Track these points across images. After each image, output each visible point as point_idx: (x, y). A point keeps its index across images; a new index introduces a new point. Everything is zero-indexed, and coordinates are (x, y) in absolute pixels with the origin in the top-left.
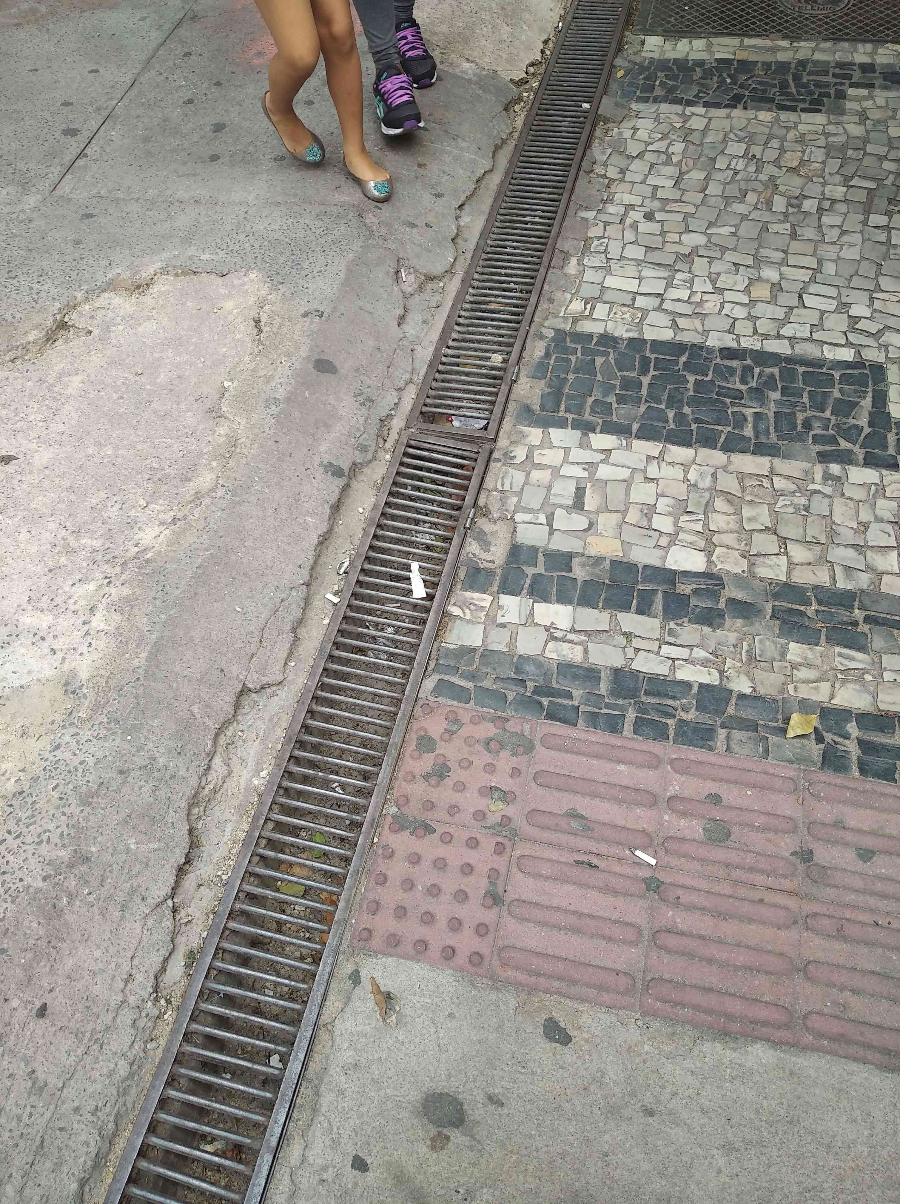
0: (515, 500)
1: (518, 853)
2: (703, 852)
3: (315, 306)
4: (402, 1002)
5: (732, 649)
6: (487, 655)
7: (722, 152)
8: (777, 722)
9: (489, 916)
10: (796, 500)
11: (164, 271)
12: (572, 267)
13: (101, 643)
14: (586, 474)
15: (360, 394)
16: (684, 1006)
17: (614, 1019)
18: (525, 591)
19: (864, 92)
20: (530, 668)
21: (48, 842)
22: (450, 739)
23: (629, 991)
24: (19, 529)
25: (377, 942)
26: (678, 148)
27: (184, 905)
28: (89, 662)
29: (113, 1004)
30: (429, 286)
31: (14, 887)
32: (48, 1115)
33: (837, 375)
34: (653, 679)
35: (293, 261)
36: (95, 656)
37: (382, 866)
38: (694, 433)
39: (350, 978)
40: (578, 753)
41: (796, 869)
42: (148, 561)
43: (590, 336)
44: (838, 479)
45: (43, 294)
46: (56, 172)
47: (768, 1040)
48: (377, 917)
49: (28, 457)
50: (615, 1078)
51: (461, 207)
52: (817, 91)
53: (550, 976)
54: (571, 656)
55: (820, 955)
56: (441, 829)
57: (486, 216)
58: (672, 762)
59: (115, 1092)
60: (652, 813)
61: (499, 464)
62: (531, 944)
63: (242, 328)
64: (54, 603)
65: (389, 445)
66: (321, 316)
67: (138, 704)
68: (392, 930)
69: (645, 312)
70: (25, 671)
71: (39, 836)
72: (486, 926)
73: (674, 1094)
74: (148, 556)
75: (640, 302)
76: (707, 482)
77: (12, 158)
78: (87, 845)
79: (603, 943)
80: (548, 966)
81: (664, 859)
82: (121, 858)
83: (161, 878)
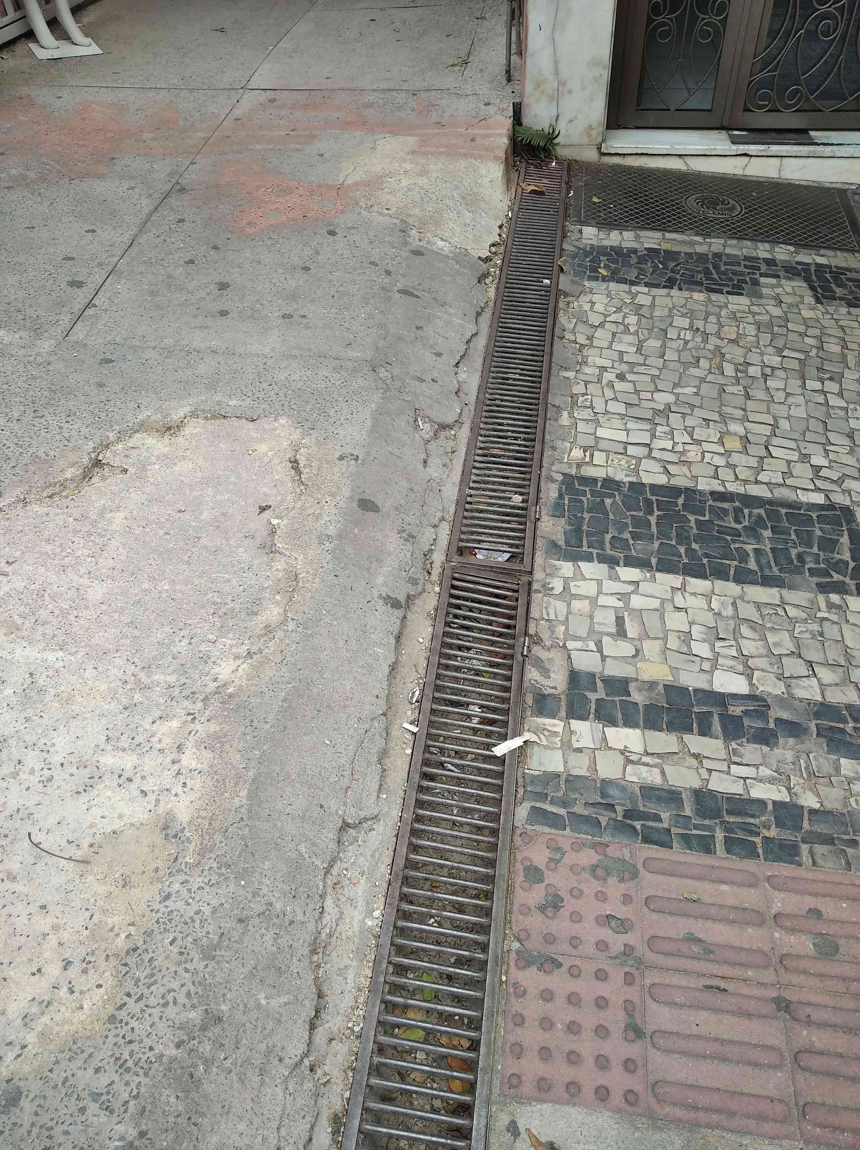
0: (562, 628)
1: (648, 982)
2: (819, 967)
3: (347, 450)
5: (792, 766)
6: (571, 780)
7: (671, 324)
8: (849, 834)
9: (634, 1050)
10: (810, 627)
11: (194, 414)
12: (565, 419)
13: (196, 783)
14: (620, 604)
15: (403, 531)
16: (843, 1130)
18: (592, 716)
19: (774, 281)
20: (613, 792)
21: (175, 1003)
22: (556, 868)
23: (785, 1120)
24: (84, 666)
25: (528, 1087)
26: (632, 320)
27: (320, 1063)
28: (187, 803)
30: (442, 434)
31: (144, 1058)
33: (814, 515)
34: (730, 799)
35: (319, 409)
36: (193, 796)
37: (516, 1005)
38: (707, 567)
39: (508, 1131)
40: (681, 876)
42: (230, 696)
43: (595, 480)
44: (840, 607)
45: (74, 433)
46: (67, 320)
48: (523, 1061)
49: (82, 592)
51: (457, 365)
52: (736, 278)
53: (707, 1110)
54: (650, 778)
56: (567, 963)
57: (480, 374)
58: (769, 879)
60: (763, 932)
61: (540, 595)
62: (681, 1076)
63: (279, 469)
64: (136, 742)
65: (435, 578)
66: (356, 460)
67: (247, 846)
68: (540, 1073)
69: (639, 460)
70: (116, 816)
71: (163, 997)
72: (634, 1061)
74: (230, 691)
75: (631, 450)
76: (729, 611)
77: (20, 305)
78: (217, 1003)
79: (749, 1070)
80: (703, 1099)
81: (785, 977)
82: (254, 1015)
83: (295, 1035)
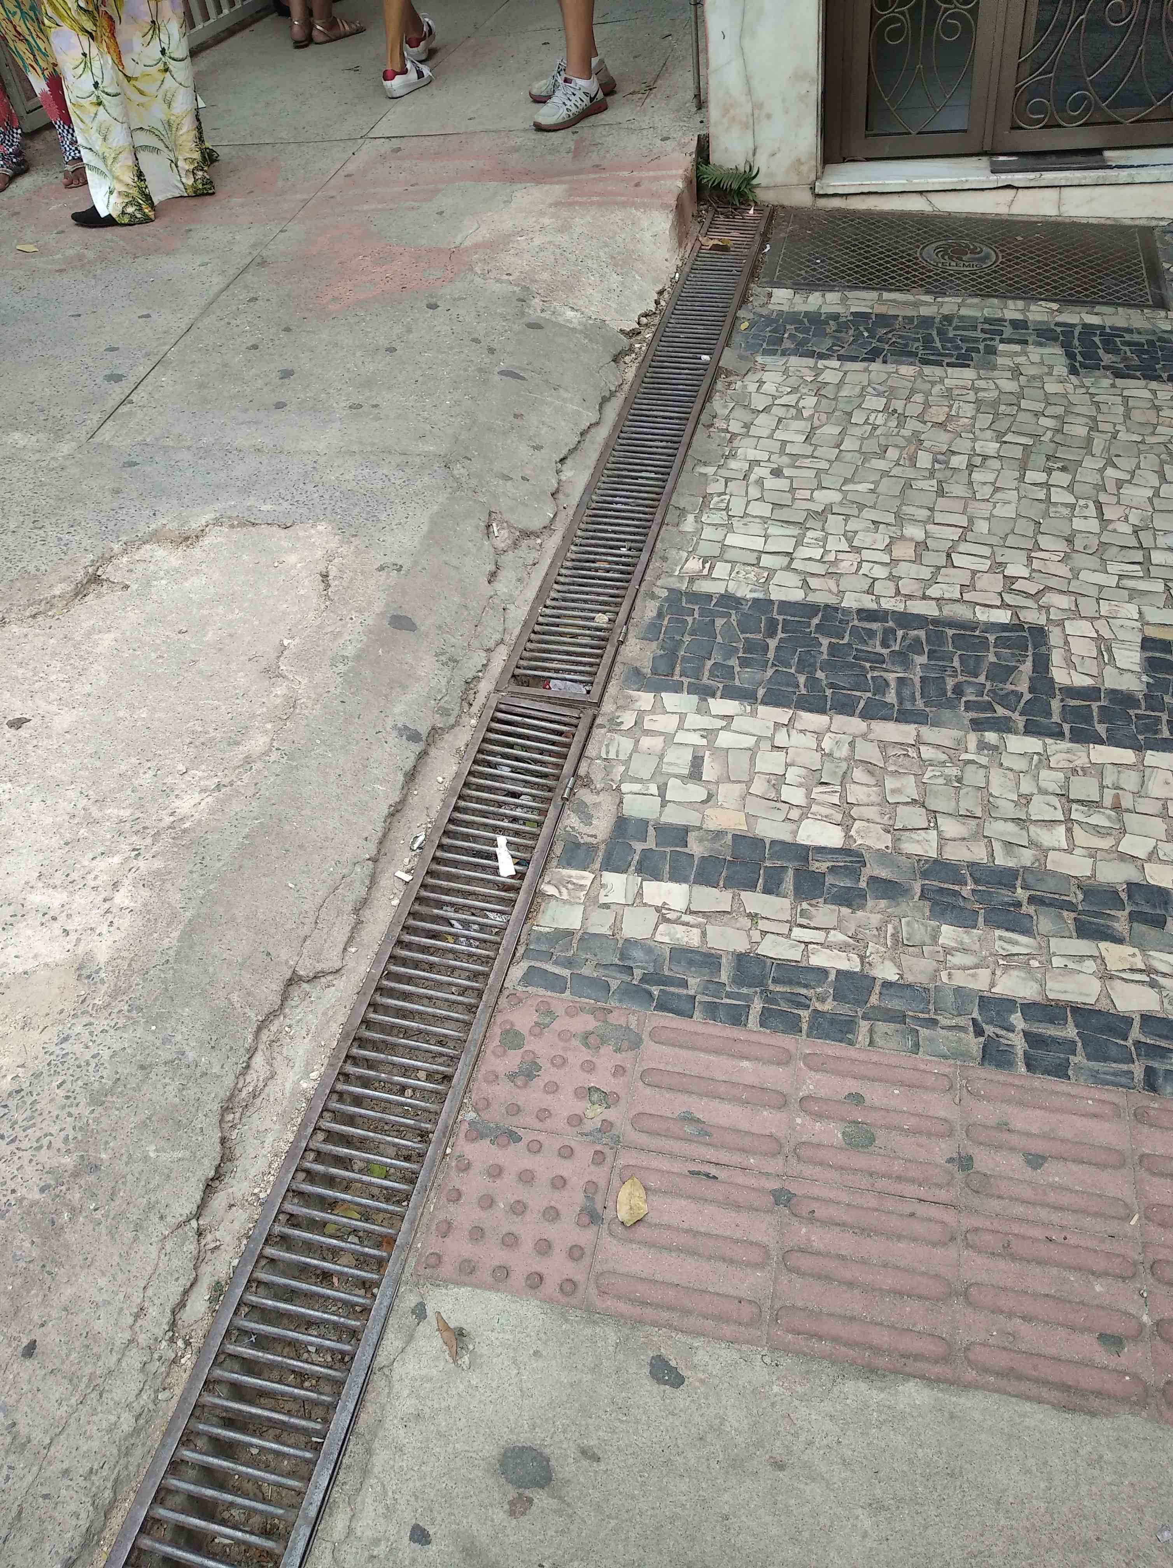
0: (621, 769)
1: (621, 1162)
2: (841, 1158)
3: (391, 559)
4: (477, 1340)
5: (875, 932)
6: (587, 939)
7: (859, 406)
8: (928, 1013)
9: (585, 1237)
10: (947, 771)
11: (218, 522)
12: (689, 524)
13: (125, 922)
14: (704, 742)
15: (442, 654)
16: (820, 1338)
17: (736, 1356)
18: (632, 868)
19: (1017, 348)
20: (638, 954)
21: (49, 1147)
22: (541, 1034)
23: (754, 1322)
24: (31, 799)
25: (447, 1269)
26: (810, 402)
27: (211, 1229)
28: (110, 943)
29: (118, 1343)
30: (525, 543)
32: (30, 1478)
33: (992, 638)
34: (783, 965)
35: (368, 513)
36: (117, 936)
37: (456, 1180)
38: (829, 699)
39: (413, 1312)
40: (693, 1048)
41: (953, 1178)
42: (184, 831)
43: (709, 596)
44: (996, 748)
45: (74, 545)
46: (96, 418)
47: (922, 1377)
48: (448, 1240)
49: (47, 720)
50: (736, 1425)
51: (562, 460)
52: (965, 346)
53: (658, 1306)
54: (686, 939)
55: (983, 1277)
56: (527, 1136)
57: (591, 471)
58: (806, 1058)
59: (115, 1451)
60: (782, 1116)
61: (603, 731)
62: (635, 1268)
63: (307, 583)
64: (69, 879)
65: (475, 709)
66: (399, 570)
67: (166, 990)
68: (466, 1255)
69: (772, 572)
70: (31, 955)
71: (38, 1141)
72: (581, 1248)
73: (810, 1443)
74: (187, 825)
75: (766, 560)
76: (845, 751)
77: (44, 404)
78: (96, 1151)
79: (723, 1267)
80: (656, 1294)
81: (795, 1167)
82: (137, 1167)
83: (185, 1193)
